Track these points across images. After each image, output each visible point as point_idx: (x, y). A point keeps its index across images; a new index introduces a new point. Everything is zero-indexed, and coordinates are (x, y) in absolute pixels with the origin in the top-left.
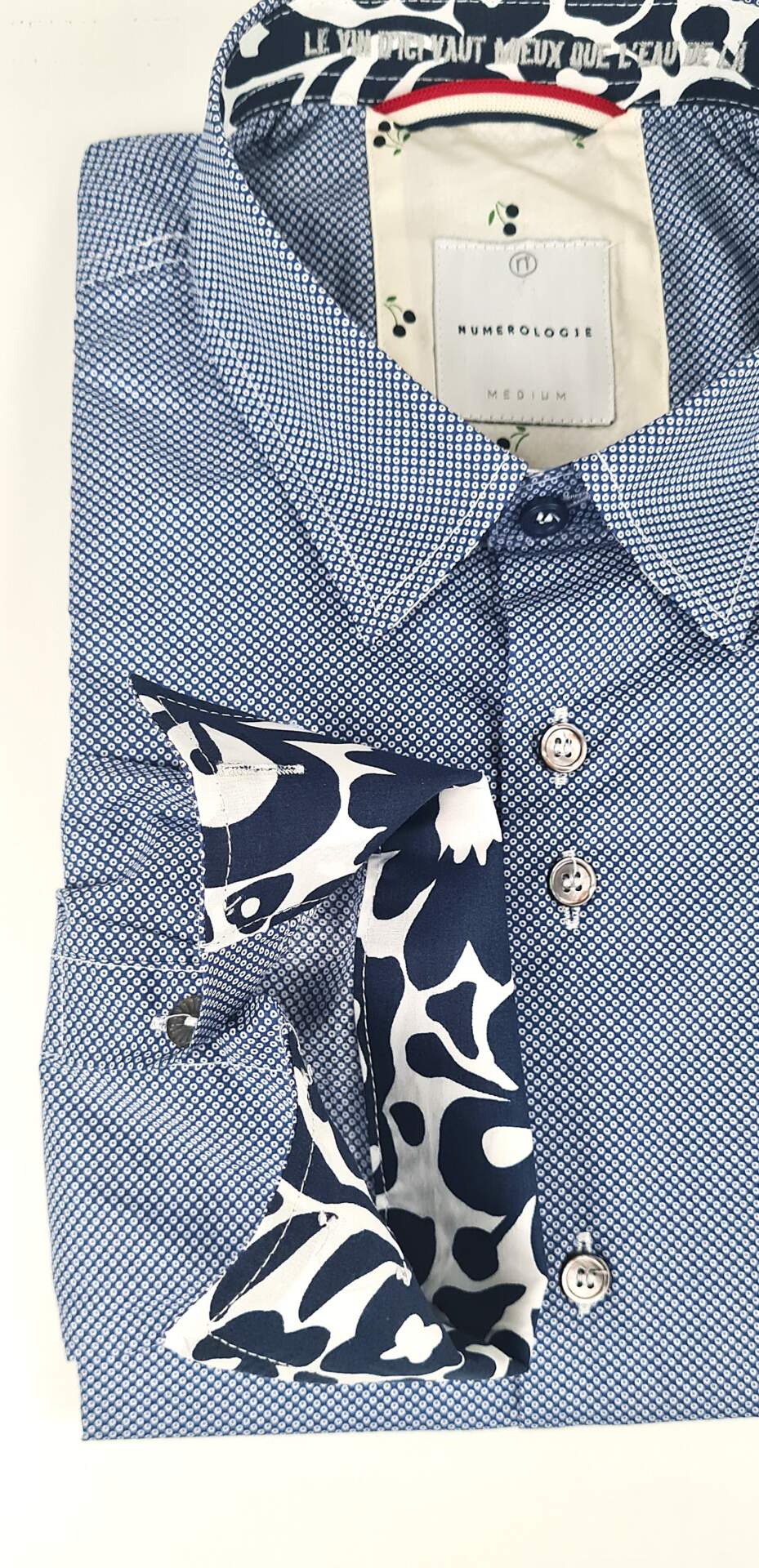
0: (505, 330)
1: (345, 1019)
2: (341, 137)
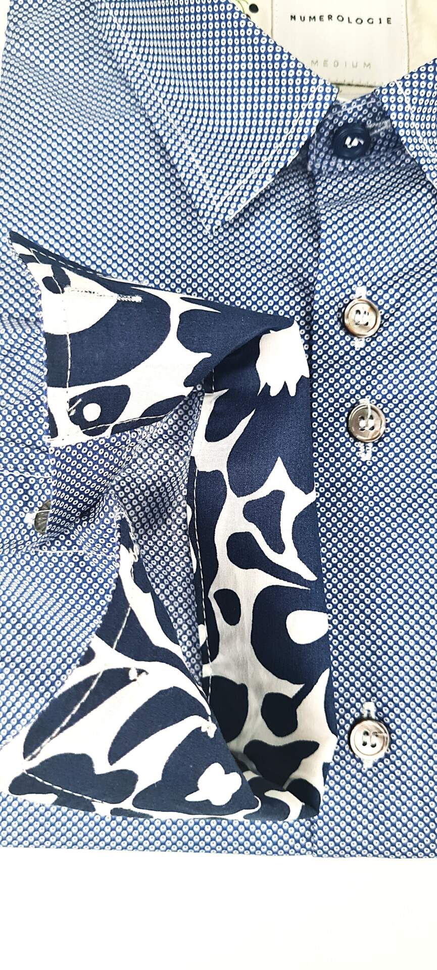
0: (326, 18)
1: (180, 521)
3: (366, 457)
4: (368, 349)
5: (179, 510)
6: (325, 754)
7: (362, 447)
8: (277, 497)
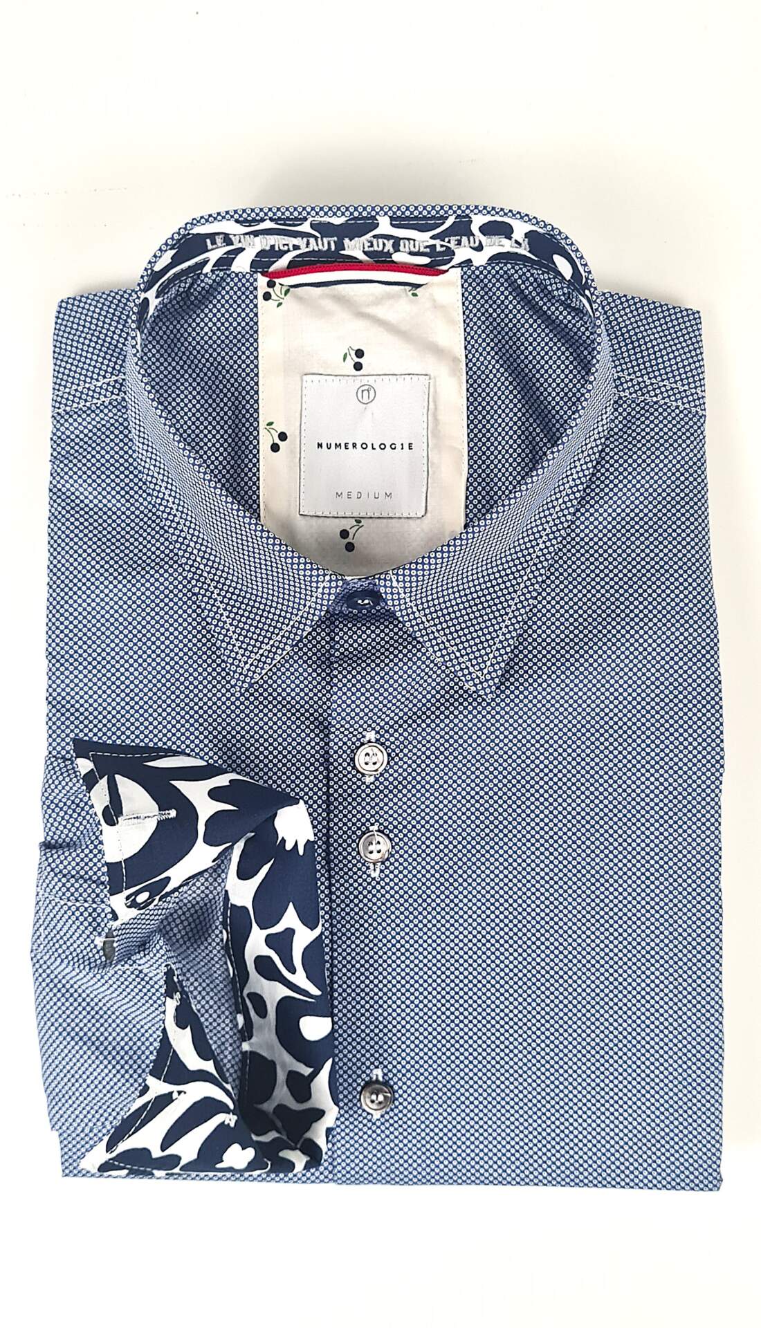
0: (350, 446)
2: (239, 293)
3: (375, 874)
4: (377, 783)
6: (329, 1120)
7: (372, 866)
8: (290, 933)
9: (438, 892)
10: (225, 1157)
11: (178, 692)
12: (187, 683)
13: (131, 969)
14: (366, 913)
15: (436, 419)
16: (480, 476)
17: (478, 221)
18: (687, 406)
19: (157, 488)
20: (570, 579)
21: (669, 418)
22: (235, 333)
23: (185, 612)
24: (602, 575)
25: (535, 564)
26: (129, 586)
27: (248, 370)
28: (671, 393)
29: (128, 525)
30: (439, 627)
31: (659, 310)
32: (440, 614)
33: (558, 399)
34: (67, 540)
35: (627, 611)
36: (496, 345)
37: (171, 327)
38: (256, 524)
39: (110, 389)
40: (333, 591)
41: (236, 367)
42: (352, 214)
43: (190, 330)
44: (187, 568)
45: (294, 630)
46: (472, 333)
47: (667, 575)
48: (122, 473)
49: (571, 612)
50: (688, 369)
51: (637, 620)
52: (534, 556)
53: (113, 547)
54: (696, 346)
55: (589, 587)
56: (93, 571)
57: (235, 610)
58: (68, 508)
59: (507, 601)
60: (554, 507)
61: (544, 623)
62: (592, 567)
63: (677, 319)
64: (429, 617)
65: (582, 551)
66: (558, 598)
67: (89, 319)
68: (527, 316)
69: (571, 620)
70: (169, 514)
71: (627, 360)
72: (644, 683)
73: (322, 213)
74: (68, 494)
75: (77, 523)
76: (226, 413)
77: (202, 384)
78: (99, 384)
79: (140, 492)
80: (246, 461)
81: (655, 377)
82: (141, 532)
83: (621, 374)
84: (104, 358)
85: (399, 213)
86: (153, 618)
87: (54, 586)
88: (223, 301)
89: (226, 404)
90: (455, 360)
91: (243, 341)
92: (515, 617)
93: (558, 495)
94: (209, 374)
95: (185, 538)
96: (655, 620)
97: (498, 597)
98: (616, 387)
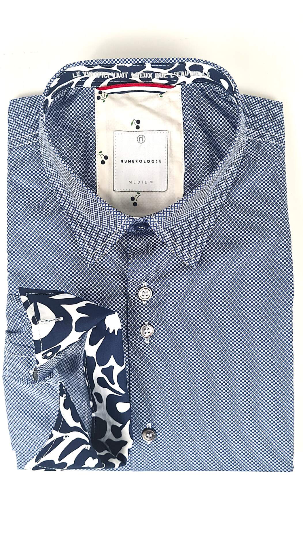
0: (135, 161)
1: (81, 371)
2: (87, 97)
3: (147, 342)
4: (148, 304)
5: (81, 367)
6: (129, 445)
7: (146, 339)
8: (112, 368)
9: (174, 349)
10: (86, 463)
11: (63, 267)
12: (67, 263)
13: (45, 383)
14: (144, 358)
15: (171, 150)
16: (190, 173)
17: (188, 65)
18: (277, 143)
19: (53, 180)
20: (228, 217)
21: (270, 148)
22: (85, 114)
23: (65, 232)
24: (242, 215)
25: (214, 211)
26: (42, 222)
27: (91, 129)
28: (270, 137)
29: (41, 196)
30: (173, 238)
31: (265, 102)
32: (174, 232)
33: (222, 140)
34: (15, 202)
35: (253, 230)
36: (196, 118)
37: (58, 111)
38: (95, 195)
39: (32, 138)
40: (128, 223)
41: (86, 128)
42: (134, 62)
43: (66, 112)
44: (66, 214)
45: (112, 240)
46: (186, 113)
47: (269, 215)
48: (38, 174)
49: (229, 231)
50: (277, 127)
51: (257, 234)
52: (213, 207)
53: (35, 205)
54: (281, 117)
55: (236, 220)
56: (26, 216)
57: (87, 232)
58: (15, 189)
59: (202, 226)
60: (221, 186)
61: (218, 236)
62: (238, 212)
63: (273, 106)
64: (169, 234)
65: (233, 205)
66: (223, 225)
67: (23, 108)
68: (209, 105)
69: (229, 234)
70: (58, 191)
71: (252, 123)
72: (260, 260)
73: (122, 62)
74: (15, 183)
75: (19, 195)
76: (82, 148)
77: (72, 135)
78: (28, 136)
79: (46, 182)
80: (91, 168)
81: (264, 131)
82: (46, 198)
83: (249, 130)
84: (30, 125)
85: (155, 62)
86: (52, 235)
87: (10, 222)
88: (80, 100)
89: (82, 144)
90: (179, 124)
91: (89, 117)
92: (206, 233)
93: (223, 181)
94: (74, 131)
95: (65, 201)
96: (265, 234)
97: (198, 225)
98: (247, 135)
